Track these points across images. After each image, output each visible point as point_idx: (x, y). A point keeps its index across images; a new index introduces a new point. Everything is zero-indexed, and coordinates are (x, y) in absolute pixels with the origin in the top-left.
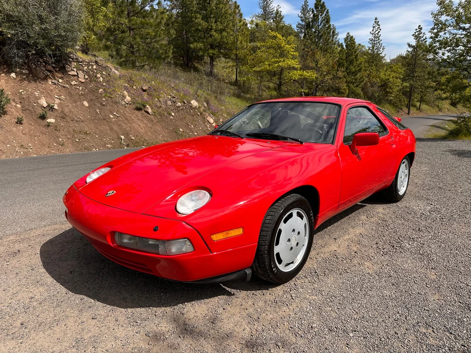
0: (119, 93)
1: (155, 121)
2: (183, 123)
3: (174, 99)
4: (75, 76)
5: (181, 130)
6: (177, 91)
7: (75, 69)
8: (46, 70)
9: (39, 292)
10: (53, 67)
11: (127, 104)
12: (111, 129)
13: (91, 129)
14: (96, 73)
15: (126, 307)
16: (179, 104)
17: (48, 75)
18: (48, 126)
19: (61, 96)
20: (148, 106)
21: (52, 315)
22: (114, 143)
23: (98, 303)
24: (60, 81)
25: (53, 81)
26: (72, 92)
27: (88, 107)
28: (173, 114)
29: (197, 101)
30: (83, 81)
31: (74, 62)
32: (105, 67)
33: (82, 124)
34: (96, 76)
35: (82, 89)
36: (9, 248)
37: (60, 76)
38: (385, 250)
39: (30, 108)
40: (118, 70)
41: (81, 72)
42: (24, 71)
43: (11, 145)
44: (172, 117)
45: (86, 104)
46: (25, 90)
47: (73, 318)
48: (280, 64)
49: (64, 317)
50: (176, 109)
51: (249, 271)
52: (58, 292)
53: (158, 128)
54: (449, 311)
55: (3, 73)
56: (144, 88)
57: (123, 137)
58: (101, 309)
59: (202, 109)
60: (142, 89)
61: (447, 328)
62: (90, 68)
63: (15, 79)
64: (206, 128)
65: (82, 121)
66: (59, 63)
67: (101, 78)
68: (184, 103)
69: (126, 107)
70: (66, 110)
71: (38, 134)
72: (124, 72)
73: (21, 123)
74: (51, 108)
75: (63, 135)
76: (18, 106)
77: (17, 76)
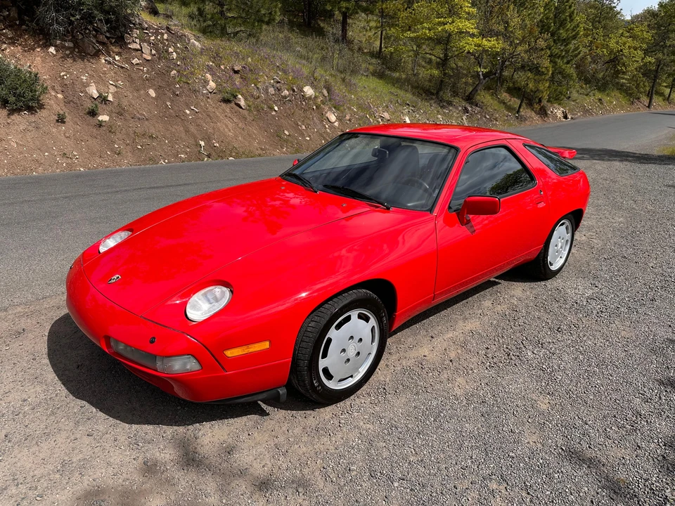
0: (200, 76)
1: (249, 118)
2: (290, 122)
3: (278, 85)
4: (137, 50)
5: (286, 132)
6: (285, 72)
7: (137, 40)
8: (98, 42)
9: (34, 393)
10: (106, 37)
11: (210, 93)
12: (187, 131)
13: (159, 131)
14: (167, 46)
15: (131, 422)
16: (286, 92)
17: (99, 50)
18: (100, 126)
19: (118, 81)
20: (240, 96)
21: (42, 426)
22: (190, 152)
23: (101, 414)
24: (117, 58)
25: (107, 58)
26: (133, 75)
27: (156, 99)
28: (276, 108)
29: (313, 86)
30: (149, 58)
31: (137, 29)
32: (180, 37)
33: (146, 123)
34: (167, 51)
35: (148, 70)
36: (14, 324)
37: (116, 50)
38: (495, 360)
39: (75, 100)
40: (199, 41)
41: (145, 44)
42: (67, 44)
43: (49, 153)
44: (274, 113)
45: (152, 93)
46: (68, 73)
47: (65, 432)
48: (447, 27)
49: (55, 430)
50: (280, 100)
51: (282, 391)
52: (56, 395)
53: (254, 130)
54: (541, 461)
55: (39, 47)
56: (236, 68)
57: (202, 143)
58: (102, 422)
59: (319, 100)
60: (233, 70)
61: (527, 486)
62: (159, 38)
63: (55, 56)
64: (323, 130)
65: (147, 120)
66: (115, 31)
67: (174, 53)
68: (294, 91)
69: (208, 98)
70: (125, 103)
71: (86, 138)
72: (208, 43)
73: (63, 122)
74: (105, 99)
75: (119, 139)
76: (59, 96)
77: (57, 51)
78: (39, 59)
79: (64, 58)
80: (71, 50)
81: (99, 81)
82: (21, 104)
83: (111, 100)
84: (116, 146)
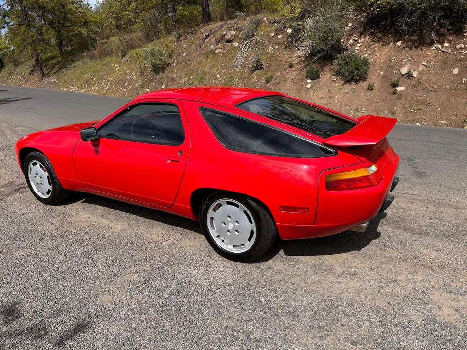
10: (447, 29)
13: (439, 101)
17: (433, 40)
18: (394, 93)
19: (431, 62)
24: (446, 45)
25: (438, 46)
27: (456, 75)
39: (389, 76)
45: (456, 71)
55: (393, 42)
70: (424, 78)
74: (409, 76)
75: (401, 104)
76: (382, 73)
77: (403, 43)
78: (387, 50)
79: (404, 48)
80: (414, 42)
81: (415, 63)
82: (350, 78)
83: (415, 76)
84: (395, 108)
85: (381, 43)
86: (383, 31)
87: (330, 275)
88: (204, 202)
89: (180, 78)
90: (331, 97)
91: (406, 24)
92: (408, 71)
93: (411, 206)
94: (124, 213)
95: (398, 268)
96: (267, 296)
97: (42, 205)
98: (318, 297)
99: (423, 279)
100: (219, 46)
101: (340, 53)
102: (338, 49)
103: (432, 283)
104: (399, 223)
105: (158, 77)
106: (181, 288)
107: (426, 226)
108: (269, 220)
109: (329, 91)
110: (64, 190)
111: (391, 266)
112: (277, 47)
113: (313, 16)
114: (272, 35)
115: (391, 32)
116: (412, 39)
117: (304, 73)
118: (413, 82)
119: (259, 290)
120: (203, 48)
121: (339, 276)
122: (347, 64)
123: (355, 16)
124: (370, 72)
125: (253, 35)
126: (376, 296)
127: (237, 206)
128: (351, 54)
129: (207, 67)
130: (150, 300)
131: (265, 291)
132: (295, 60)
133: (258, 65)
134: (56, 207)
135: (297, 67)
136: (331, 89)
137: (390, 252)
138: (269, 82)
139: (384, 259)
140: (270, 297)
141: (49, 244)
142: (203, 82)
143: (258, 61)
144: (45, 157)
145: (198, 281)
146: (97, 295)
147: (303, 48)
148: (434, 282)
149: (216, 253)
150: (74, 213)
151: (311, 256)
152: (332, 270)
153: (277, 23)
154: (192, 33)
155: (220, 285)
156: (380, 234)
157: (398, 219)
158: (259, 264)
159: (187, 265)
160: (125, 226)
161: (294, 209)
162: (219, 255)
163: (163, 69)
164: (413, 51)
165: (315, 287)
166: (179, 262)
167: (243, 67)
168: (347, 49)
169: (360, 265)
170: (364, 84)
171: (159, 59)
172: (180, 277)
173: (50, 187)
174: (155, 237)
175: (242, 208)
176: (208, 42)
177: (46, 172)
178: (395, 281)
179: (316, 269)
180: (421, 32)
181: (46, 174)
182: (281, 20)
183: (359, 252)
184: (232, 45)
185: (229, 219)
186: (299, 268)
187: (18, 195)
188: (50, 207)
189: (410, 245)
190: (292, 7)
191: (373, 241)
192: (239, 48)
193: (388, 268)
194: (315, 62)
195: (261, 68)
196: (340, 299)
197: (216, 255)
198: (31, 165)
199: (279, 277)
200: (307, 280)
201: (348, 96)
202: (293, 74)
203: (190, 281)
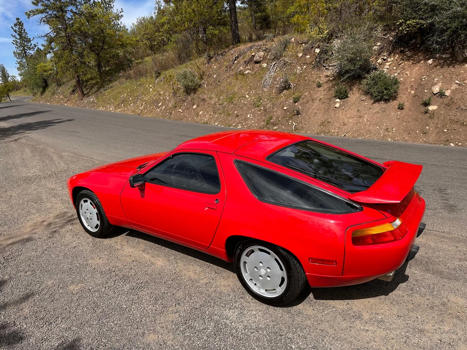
18: (426, 112)
39: (420, 95)
43: (380, 127)
46: (429, 76)
55: (424, 60)
63: (430, 65)
70: (458, 97)
71: (410, 120)
73: (402, 109)
74: (441, 94)
75: (433, 123)
76: (413, 92)
77: (434, 61)
78: (417, 68)
79: (436, 66)
80: (445, 60)
81: (448, 81)
82: (379, 97)
83: (448, 95)
84: (427, 128)
85: (411, 61)
86: (413, 49)
87: (358, 322)
88: (238, 247)
89: (211, 98)
90: (360, 117)
91: (437, 42)
92: (441, 90)
93: (441, 245)
94: (163, 248)
95: (425, 316)
96: (298, 343)
97: (91, 238)
98: (346, 345)
99: (450, 330)
100: (248, 67)
101: (368, 72)
102: (366, 68)
103: (459, 335)
104: (427, 266)
105: (189, 98)
106: (218, 331)
107: (455, 269)
108: (299, 269)
109: (358, 110)
110: (110, 225)
111: (418, 314)
112: (305, 67)
113: (341, 36)
114: (300, 55)
115: (422, 50)
116: (444, 56)
117: (332, 92)
118: (446, 101)
119: (290, 335)
120: (233, 70)
121: (366, 323)
122: (376, 84)
123: (384, 35)
124: (399, 91)
125: (281, 56)
126: (402, 346)
127: (269, 253)
128: (380, 74)
129: (236, 88)
130: (191, 342)
131: (296, 337)
132: (323, 80)
133: (286, 86)
134: (103, 240)
135: (326, 86)
136: (360, 108)
137: (417, 298)
138: (297, 101)
139: (411, 306)
140: (301, 344)
141: (99, 279)
142: (232, 102)
143: (286, 82)
144: (95, 196)
145: (233, 324)
146: (144, 333)
147: (331, 68)
148: (460, 333)
149: (248, 294)
150: (119, 247)
151: (339, 301)
152: (359, 317)
153: (305, 43)
154: (222, 54)
155: (254, 329)
156: (408, 277)
157: (427, 260)
158: (290, 308)
159: (222, 307)
160: (165, 262)
161: (322, 261)
162: (252, 297)
163: (195, 90)
164: (445, 69)
165: (343, 335)
166: (215, 303)
167: (271, 87)
168: (376, 69)
169: (387, 311)
170: (394, 104)
171: (191, 81)
172: (217, 319)
173: (99, 223)
174: (192, 275)
175: (273, 256)
176: (237, 64)
177: (96, 209)
178: (421, 331)
179: (344, 315)
180: (453, 50)
181: (96, 211)
182: (308, 40)
183: (387, 297)
184: (260, 66)
185: (261, 264)
186: (328, 314)
187: (69, 227)
188: (98, 240)
189: (438, 291)
190: (319, 28)
191: (400, 284)
192: (268, 69)
193: (415, 316)
194: (343, 81)
195: (289, 88)
196: (367, 348)
197: (249, 297)
198: (82, 202)
199: (309, 323)
200: (335, 327)
201: (378, 115)
202: (321, 93)
203: (226, 324)
